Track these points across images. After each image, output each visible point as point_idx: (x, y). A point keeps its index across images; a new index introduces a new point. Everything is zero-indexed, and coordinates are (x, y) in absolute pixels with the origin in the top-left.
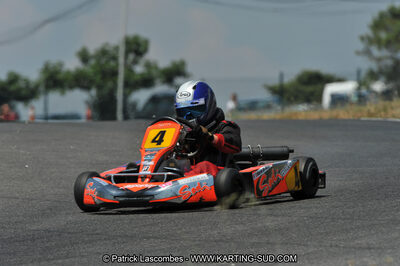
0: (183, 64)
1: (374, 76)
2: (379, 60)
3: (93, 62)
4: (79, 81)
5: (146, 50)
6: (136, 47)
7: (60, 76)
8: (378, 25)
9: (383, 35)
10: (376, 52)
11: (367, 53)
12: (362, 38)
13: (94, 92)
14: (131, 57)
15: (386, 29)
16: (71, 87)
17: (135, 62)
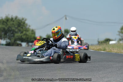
1: (120, 40)
2: (122, 36)
11: (119, 35)
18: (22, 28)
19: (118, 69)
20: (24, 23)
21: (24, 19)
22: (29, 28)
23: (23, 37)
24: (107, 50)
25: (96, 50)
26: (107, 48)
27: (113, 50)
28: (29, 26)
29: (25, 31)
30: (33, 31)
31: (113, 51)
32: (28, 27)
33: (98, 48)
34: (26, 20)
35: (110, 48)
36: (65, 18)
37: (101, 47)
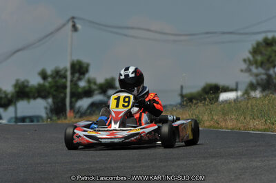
0: (113, 80)
1: (252, 87)
2: (257, 75)
3: (50, 80)
4: (40, 93)
5: (87, 71)
7: (27, 90)
8: (256, 51)
9: (259, 58)
10: (254, 70)
11: (249, 70)
12: (245, 61)
13: (50, 100)
14: (77, 75)
15: (261, 53)
16: (35, 98)
17: (80, 79)
19: (233, 177)
24: (207, 124)
26: (206, 118)
27: (226, 120)
31: (223, 124)
35: (215, 117)
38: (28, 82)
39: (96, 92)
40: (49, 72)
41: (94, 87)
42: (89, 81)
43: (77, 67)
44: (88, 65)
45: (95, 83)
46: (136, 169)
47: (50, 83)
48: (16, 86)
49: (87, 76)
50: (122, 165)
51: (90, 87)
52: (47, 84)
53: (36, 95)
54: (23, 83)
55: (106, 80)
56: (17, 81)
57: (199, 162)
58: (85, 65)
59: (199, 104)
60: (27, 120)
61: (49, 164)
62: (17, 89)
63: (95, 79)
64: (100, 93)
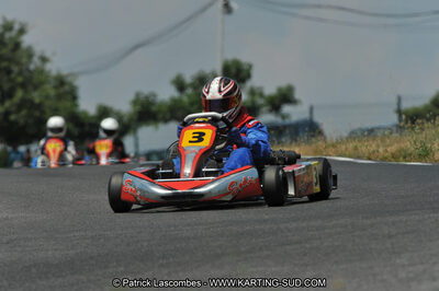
0: (290, 89)
3: (189, 91)
5: (249, 76)
6: (236, 73)
7: (154, 109)
16: (166, 121)
18: (8, 72)
20: (17, 46)
21: (17, 27)
22: (41, 72)
23: (13, 117)
25: (385, 159)
28: (44, 60)
29: (23, 86)
30: (61, 82)
32: (35, 64)
33: (393, 149)
34: (22, 31)
36: (220, 4)
37: (408, 142)
38: (155, 95)
39: (264, 109)
40: (188, 79)
41: (260, 101)
42: (252, 92)
43: (233, 71)
44: (250, 66)
45: (261, 95)
46: (327, 231)
47: (189, 96)
48: (135, 102)
49: (249, 84)
50: (304, 224)
51: (253, 102)
52: (185, 99)
53: (168, 116)
54: (147, 97)
55: (280, 90)
56: (138, 95)
57: (426, 216)
58: (245, 67)
59: (426, 125)
60: (155, 157)
61: (189, 225)
62: (138, 108)
63: (261, 88)
64: (271, 111)
